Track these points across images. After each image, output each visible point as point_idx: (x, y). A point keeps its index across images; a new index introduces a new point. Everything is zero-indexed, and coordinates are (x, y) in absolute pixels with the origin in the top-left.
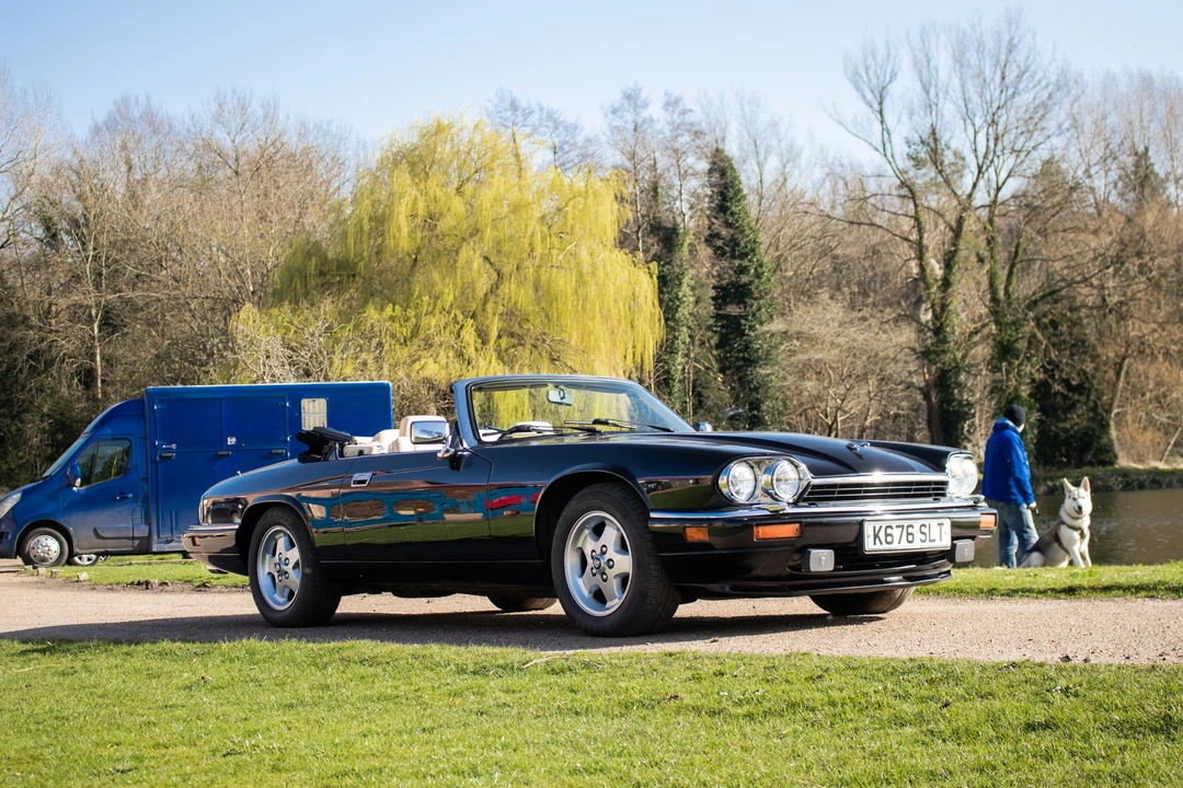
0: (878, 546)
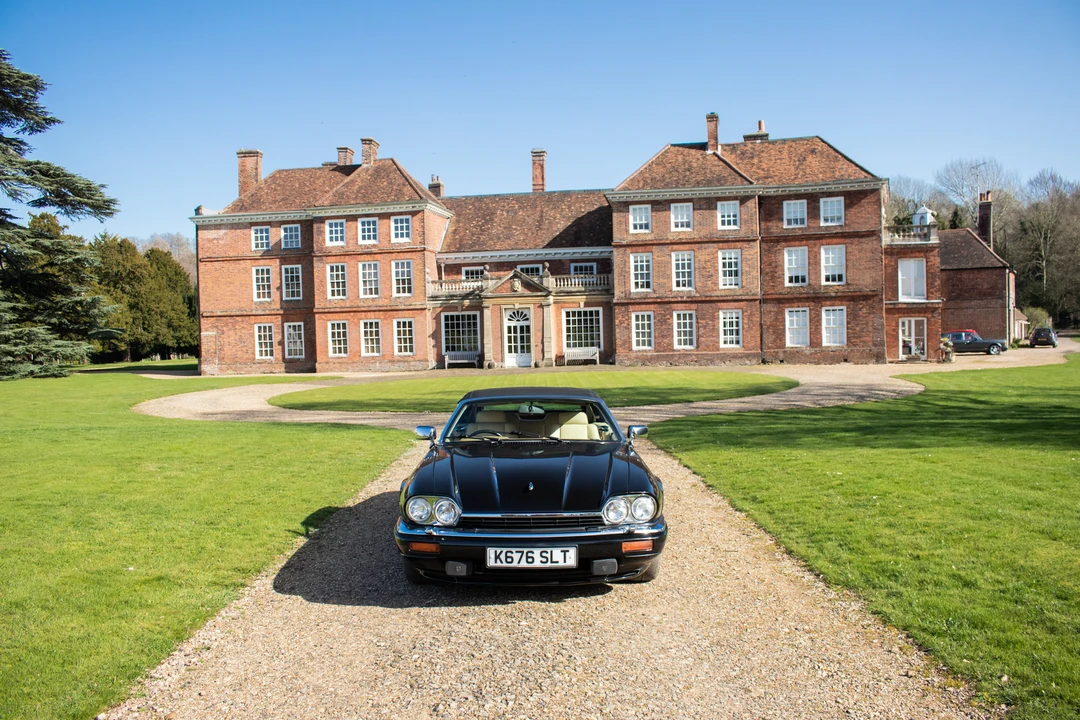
0: (499, 564)
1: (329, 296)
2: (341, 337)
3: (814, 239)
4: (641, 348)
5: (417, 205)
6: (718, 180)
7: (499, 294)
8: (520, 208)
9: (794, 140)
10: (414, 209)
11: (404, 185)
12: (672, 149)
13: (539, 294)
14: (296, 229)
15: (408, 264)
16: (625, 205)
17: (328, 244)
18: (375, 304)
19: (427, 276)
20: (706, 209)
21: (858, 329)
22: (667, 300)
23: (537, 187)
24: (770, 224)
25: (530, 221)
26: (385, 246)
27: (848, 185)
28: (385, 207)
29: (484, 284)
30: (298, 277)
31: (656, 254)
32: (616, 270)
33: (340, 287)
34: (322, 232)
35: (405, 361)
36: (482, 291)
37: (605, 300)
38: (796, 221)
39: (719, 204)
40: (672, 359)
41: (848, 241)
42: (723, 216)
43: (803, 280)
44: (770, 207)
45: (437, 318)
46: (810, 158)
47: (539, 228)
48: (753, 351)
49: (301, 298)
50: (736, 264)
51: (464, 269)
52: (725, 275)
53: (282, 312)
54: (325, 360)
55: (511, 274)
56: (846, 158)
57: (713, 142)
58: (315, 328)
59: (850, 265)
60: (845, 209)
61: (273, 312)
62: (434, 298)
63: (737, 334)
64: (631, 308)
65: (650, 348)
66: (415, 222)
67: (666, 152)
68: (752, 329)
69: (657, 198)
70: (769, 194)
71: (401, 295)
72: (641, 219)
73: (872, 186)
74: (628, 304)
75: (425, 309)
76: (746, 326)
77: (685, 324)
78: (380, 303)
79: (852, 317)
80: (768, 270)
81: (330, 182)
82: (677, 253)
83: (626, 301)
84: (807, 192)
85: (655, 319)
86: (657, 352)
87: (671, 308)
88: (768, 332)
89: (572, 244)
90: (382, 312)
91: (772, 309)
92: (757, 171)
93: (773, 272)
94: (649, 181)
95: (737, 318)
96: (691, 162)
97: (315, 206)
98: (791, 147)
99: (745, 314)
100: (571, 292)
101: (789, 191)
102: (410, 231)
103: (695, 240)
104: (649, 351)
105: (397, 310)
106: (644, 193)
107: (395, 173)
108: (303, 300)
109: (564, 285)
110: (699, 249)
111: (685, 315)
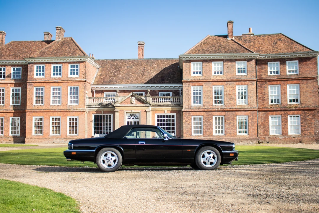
1: (34, 103)
2: (40, 126)
3: (283, 81)
5: (83, 58)
6: (236, 51)
7: (123, 105)
8: (133, 65)
9: (269, 35)
10: (81, 60)
11: (76, 49)
12: (211, 37)
13: (145, 105)
14: (20, 69)
15: (77, 88)
16: (189, 62)
17: (35, 76)
18: (58, 108)
19: (86, 95)
20: (230, 65)
21: (306, 126)
22: (210, 110)
24: (261, 73)
25: (139, 71)
26: (65, 79)
27: (301, 54)
28: (66, 59)
29: (116, 99)
30: (19, 93)
31: (205, 87)
32: (184, 95)
33: (40, 99)
34: (32, 71)
35: (73, 138)
36: (114, 103)
37: (178, 110)
38: (274, 72)
39: (237, 62)
41: (300, 82)
42: (239, 69)
43: (278, 101)
45: (90, 117)
46: (279, 43)
48: (254, 137)
49: (20, 104)
50: (245, 92)
51: (105, 93)
52: (239, 98)
54: (30, 137)
55: (130, 95)
56: (297, 43)
57: (230, 34)
58: (26, 120)
59: (302, 94)
60: (299, 66)
62: (90, 106)
63: (246, 128)
64: (192, 113)
65: (201, 134)
66: (81, 66)
67: (207, 38)
68: (253, 126)
69: (206, 59)
70: (261, 58)
71: (72, 104)
72: (197, 69)
73: (313, 55)
74: (190, 111)
75: (85, 112)
76: (250, 124)
77: (219, 122)
78: (61, 108)
79: (304, 120)
80: (260, 96)
81: (39, 47)
82: (215, 86)
83: (189, 110)
84: (280, 58)
85: (203, 120)
86: (205, 136)
87: (212, 114)
88: (261, 127)
89: (160, 83)
90: (62, 113)
91: (263, 116)
92: (254, 48)
93: (263, 97)
94: (201, 51)
95: (246, 120)
96: (220, 43)
97: (29, 57)
98: (269, 38)
99: (250, 118)
100: (161, 105)
101: (271, 57)
102: (78, 72)
103: (225, 80)
104: (201, 136)
105: (70, 112)
106: (199, 56)
107: (72, 44)
108: (21, 105)
109: (157, 102)
110: (226, 85)
111: (219, 118)
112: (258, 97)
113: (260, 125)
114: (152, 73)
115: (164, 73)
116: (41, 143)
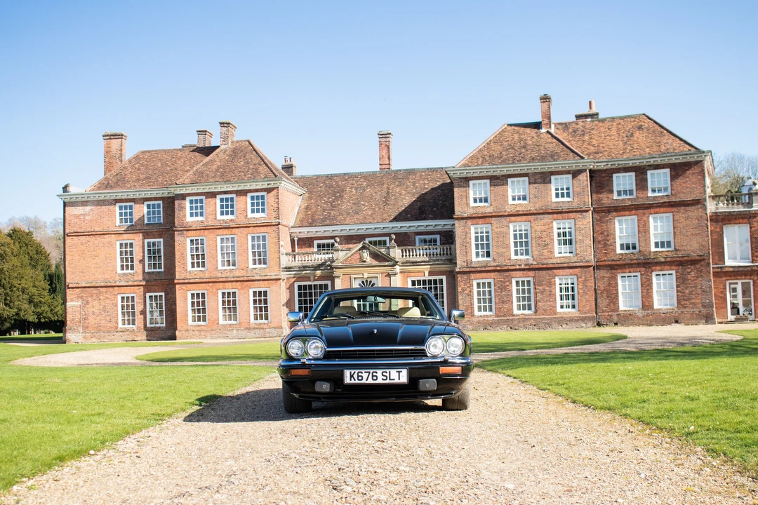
0: (353, 381)
2: (200, 308)
3: (642, 208)
4: (483, 313)
5: (272, 183)
6: (552, 156)
7: (348, 265)
9: (622, 118)
10: (270, 186)
11: (260, 165)
12: (509, 128)
13: (387, 264)
14: (159, 205)
15: (264, 238)
16: (466, 181)
17: (189, 219)
18: (232, 275)
19: (281, 249)
20: (540, 183)
21: (687, 291)
22: (506, 268)
23: (384, 167)
24: (601, 196)
25: (378, 197)
26: (242, 221)
27: (674, 158)
28: (243, 185)
29: (335, 255)
30: (159, 250)
31: (495, 226)
32: (458, 240)
33: (199, 259)
34: (182, 208)
35: (260, 329)
36: (333, 262)
37: (448, 269)
38: (625, 192)
39: (553, 178)
40: (513, 323)
41: (674, 209)
42: (557, 189)
43: (634, 248)
44: (600, 180)
45: (291, 288)
46: (637, 134)
47: (386, 203)
48: (588, 315)
49: (162, 270)
50: (570, 233)
51: (316, 242)
52: (560, 244)
53: (144, 283)
54: (185, 328)
55: (360, 245)
56: (671, 133)
57: (546, 121)
58: (175, 298)
59: (678, 232)
60: (671, 181)
61: (136, 283)
62: (288, 269)
63: (573, 299)
64: (472, 276)
65: (491, 313)
66: (270, 198)
67: (503, 131)
68: (587, 294)
69: (495, 174)
70: (599, 168)
71: (257, 266)
72: (480, 193)
73: (695, 158)
74: (469, 272)
75: (280, 279)
76: (581, 291)
77: (523, 290)
78: (237, 274)
79: (681, 281)
80: (600, 239)
81: (190, 162)
82: (515, 224)
83: (468, 270)
84: (635, 165)
85: (495, 286)
86: (498, 317)
87: (510, 275)
88: (602, 296)
89: (417, 219)
90: (239, 283)
91: (606, 275)
92: (588, 147)
93: (604, 240)
94: (487, 158)
95: (573, 284)
96: (526, 140)
97: (176, 184)
98: (619, 124)
99: (580, 279)
100: (416, 262)
101: (618, 164)
102: (266, 207)
103: (531, 212)
104: (491, 316)
105: (253, 281)
106: (482, 169)
107: (252, 154)
108: (165, 271)
109: (409, 256)
110: (535, 220)
111: (523, 282)
112: (596, 240)
113: (602, 293)
114: (403, 199)
115: (426, 199)
116: (205, 338)
